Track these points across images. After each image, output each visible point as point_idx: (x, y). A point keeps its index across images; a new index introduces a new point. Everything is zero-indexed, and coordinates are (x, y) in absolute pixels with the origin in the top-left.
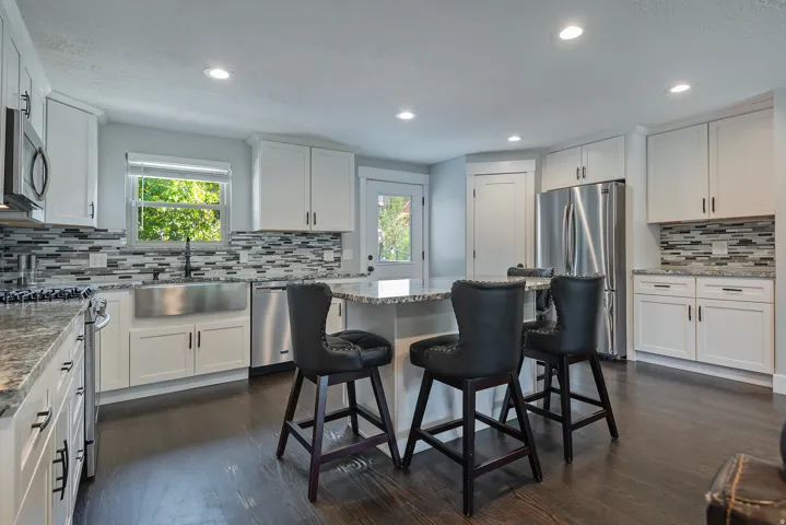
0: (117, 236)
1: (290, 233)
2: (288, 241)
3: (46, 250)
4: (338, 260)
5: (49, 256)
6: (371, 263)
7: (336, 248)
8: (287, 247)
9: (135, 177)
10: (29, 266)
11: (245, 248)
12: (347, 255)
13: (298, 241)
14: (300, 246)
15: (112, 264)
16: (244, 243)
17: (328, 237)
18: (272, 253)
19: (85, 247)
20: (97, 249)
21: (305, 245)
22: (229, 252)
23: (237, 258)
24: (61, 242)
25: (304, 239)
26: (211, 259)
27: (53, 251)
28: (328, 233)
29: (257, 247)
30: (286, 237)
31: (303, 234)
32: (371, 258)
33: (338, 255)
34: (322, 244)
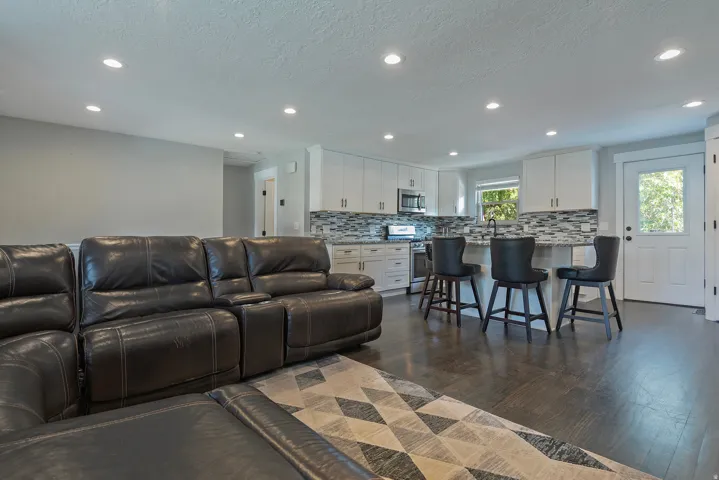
0: (472, 219)
1: (554, 212)
2: (554, 218)
3: (453, 226)
4: (594, 230)
6: (628, 234)
7: (593, 221)
8: (553, 222)
9: (481, 192)
11: (526, 223)
12: (604, 226)
13: (561, 217)
14: (562, 221)
15: (471, 232)
16: (526, 220)
17: (586, 213)
18: (543, 226)
19: (463, 224)
20: (466, 225)
21: (566, 220)
22: (518, 225)
23: (522, 229)
24: (456, 222)
25: (565, 216)
26: (511, 229)
28: (584, 211)
29: (534, 222)
30: (552, 215)
31: (565, 213)
32: (629, 229)
33: (594, 227)
34: (580, 219)
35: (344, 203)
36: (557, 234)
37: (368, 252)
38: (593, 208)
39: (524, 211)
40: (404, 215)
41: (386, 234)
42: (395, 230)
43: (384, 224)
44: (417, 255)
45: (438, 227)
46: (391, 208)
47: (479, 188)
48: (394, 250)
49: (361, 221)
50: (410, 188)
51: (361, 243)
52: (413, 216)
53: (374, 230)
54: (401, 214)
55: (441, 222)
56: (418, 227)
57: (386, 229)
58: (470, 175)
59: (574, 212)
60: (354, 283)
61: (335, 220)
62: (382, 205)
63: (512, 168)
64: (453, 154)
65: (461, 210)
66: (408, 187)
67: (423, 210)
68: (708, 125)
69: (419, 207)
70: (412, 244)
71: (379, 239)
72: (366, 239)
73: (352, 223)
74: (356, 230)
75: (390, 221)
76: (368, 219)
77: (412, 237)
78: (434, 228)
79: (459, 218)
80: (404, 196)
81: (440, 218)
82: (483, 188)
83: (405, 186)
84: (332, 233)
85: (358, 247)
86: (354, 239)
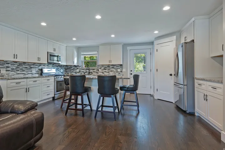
0: (80, 67)
1: (110, 65)
2: (109, 67)
4: (121, 71)
5: (72, 70)
6: (131, 72)
7: (121, 68)
10: (69, 72)
11: (100, 68)
12: (124, 70)
13: (111, 67)
15: (80, 71)
16: (100, 67)
17: (119, 66)
18: (106, 69)
19: (76, 68)
20: (77, 69)
21: (113, 68)
23: (99, 70)
24: (73, 67)
25: (113, 66)
26: (94, 70)
27: (72, 69)
28: (119, 65)
29: (103, 68)
30: (109, 66)
31: (113, 65)
32: (131, 71)
33: (121, 70)
34: (117, 67)
35: (15, 56)
36: (110, 72)
37: (32, 82)
38: (122, 64)
39: (100, 64)
40: (50, 64)
41: (41, 73)
42: (45, 71)
43: (40, 68)
44: (58, 82)
45: (66, 69)
46: (44, 60)
47: (82, 55)
48: (46, 81)
49: (26, 66)
50: (53, 52)
51: (27, 78)
52: (55, 65)
53: (34, 71)
54: (49, 63)
55: (67, 68)
56: (57, 70)
57: (42, 70)
58: (79, 49)
59: (116, 65)
60: (22, 108)
61: (10, 65)
62: (39, 59)
63: (95, 48)
64: (74, 39)
65: (76, 63)
66: (52, 51)
67: (60, 62)
68: (155, 40)
69: (58, 61)
70: (55, 77)
71: (37, 75)
72: (30, 76)
73: (21, 67)
74: (24, 71)
75: (44, 67)
76: (31, 65)
77: (54, 74)
78: (64, 70)
79: (75, 66)
80: (51, 55)
81: (66, 66)
82: (84, 55)
83: (51, 51)
84: (8, 72)
85: (25, 80)
86: (22, 76)
